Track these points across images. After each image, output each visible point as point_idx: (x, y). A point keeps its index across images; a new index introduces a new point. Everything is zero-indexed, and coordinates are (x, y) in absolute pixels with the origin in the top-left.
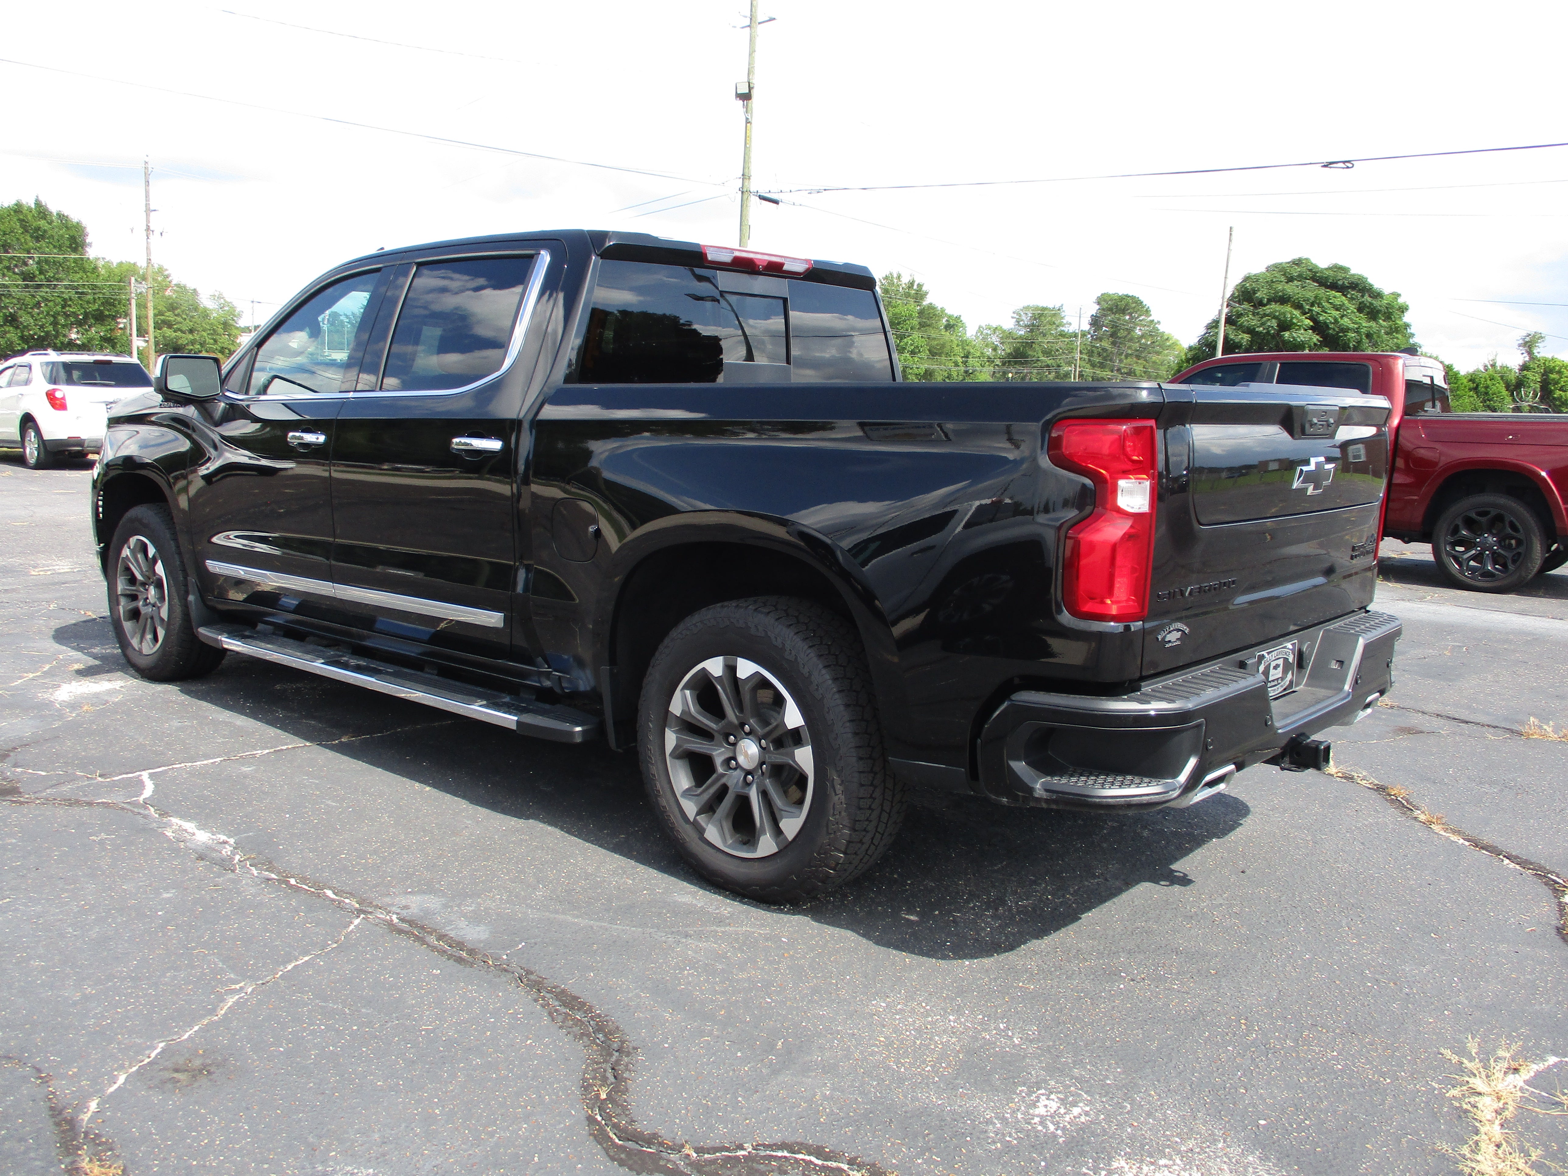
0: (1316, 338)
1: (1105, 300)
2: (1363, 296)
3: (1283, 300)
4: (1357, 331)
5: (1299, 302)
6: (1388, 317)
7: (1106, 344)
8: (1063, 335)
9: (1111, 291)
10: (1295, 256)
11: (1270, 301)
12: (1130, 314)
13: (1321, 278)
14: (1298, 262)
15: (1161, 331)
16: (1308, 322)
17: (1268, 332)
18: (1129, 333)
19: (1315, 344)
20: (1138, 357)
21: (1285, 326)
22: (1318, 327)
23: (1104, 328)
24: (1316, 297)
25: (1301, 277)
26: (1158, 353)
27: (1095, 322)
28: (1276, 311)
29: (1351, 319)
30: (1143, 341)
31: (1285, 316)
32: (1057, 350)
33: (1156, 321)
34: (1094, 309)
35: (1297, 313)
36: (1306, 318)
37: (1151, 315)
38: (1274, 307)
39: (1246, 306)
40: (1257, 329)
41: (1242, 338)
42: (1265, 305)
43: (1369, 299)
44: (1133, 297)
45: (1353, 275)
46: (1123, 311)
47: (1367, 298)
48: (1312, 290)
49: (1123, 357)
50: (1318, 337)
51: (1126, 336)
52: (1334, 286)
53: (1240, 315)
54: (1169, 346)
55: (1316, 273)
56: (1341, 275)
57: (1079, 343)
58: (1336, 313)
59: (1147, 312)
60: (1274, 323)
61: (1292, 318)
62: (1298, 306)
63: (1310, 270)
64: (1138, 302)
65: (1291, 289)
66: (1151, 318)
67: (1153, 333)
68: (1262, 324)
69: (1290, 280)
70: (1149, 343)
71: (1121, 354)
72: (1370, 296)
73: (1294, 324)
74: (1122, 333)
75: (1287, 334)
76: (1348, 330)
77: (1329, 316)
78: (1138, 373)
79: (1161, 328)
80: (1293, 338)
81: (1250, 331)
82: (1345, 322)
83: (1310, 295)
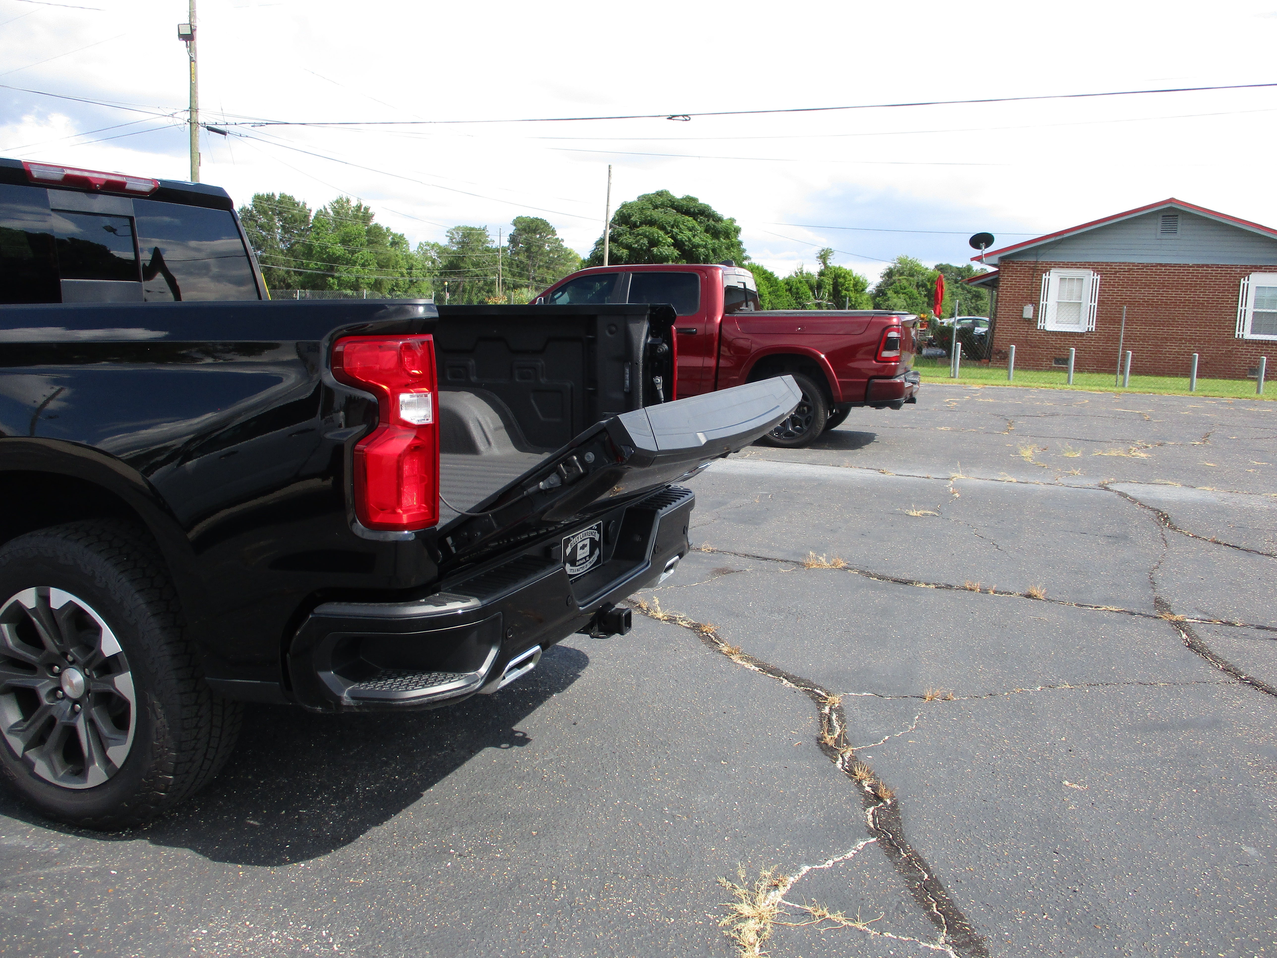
0: (676, 253)
1: (519, 222)
2: (708, 221)
3: (651, 223)
4: (705, 247)
5: (663, 225)
6: (727, 235)
7: (522, 257)
8: (487, 250)
9: (524, 215)
10: (660, 189)
11: (641, 224)
12: (540, 234)
13: (678, 206)
14: (660, 194)
15: (565, 246)
16: (670, 240)
17: (641, 249)
18: (540, 249)
19: (676, 257)
20: (548, 268)
21: (654, 243)
22: (678, 244)
23: (520, 245)
24: (675, 221)
25: (663, 205)
26: (564, 265)
27: (513, 240)
28: (646, 232)
29: (700, 238)
30: (551, 255)
31: (653, 236)
32: (484, 263)
33: (560, 239)
34: (512, 230)
35: (661, 233)
36: (669, 237)
37: (556, 235)
38: (645, 228)
39: (624, 227)
40: (633, 246)
41: (623, 253)
42: (638, 227)
43: (713, 223)
44: (541, 220)
45: (701, 204)
46: (535, 231)
47: (711, 222)
48: (671, 216)
49: (536, 268)
50: (678, 252)
51: (537, 252)
52: (687, 212)
53: (620, 235)
54: (572, 259)
55: (674, 202)
56: (692, 204)
57: (500, 257)
58: (690, 234)
59: (553, 232)
60: (645, 241)
61: (658, 237)
62: (662, 228)
63: (670, 200)
64: (545, 224)
65: (657, 214)
66: (556, 237)
67: (558, 248)
68: (637, 242)
69: (656, 207)
70: (556, 256)
71: (535, 266)
72: (713, 220)
73: (660, 241)
74: (534, 249)
75: (655, 250)
76: (699, 246)
77: (684, 236)
78: (548, 280)
79: (565, 244)
80: (660, 252)
81: (628, 247)
82: (697, 240)
83: (671, 219)
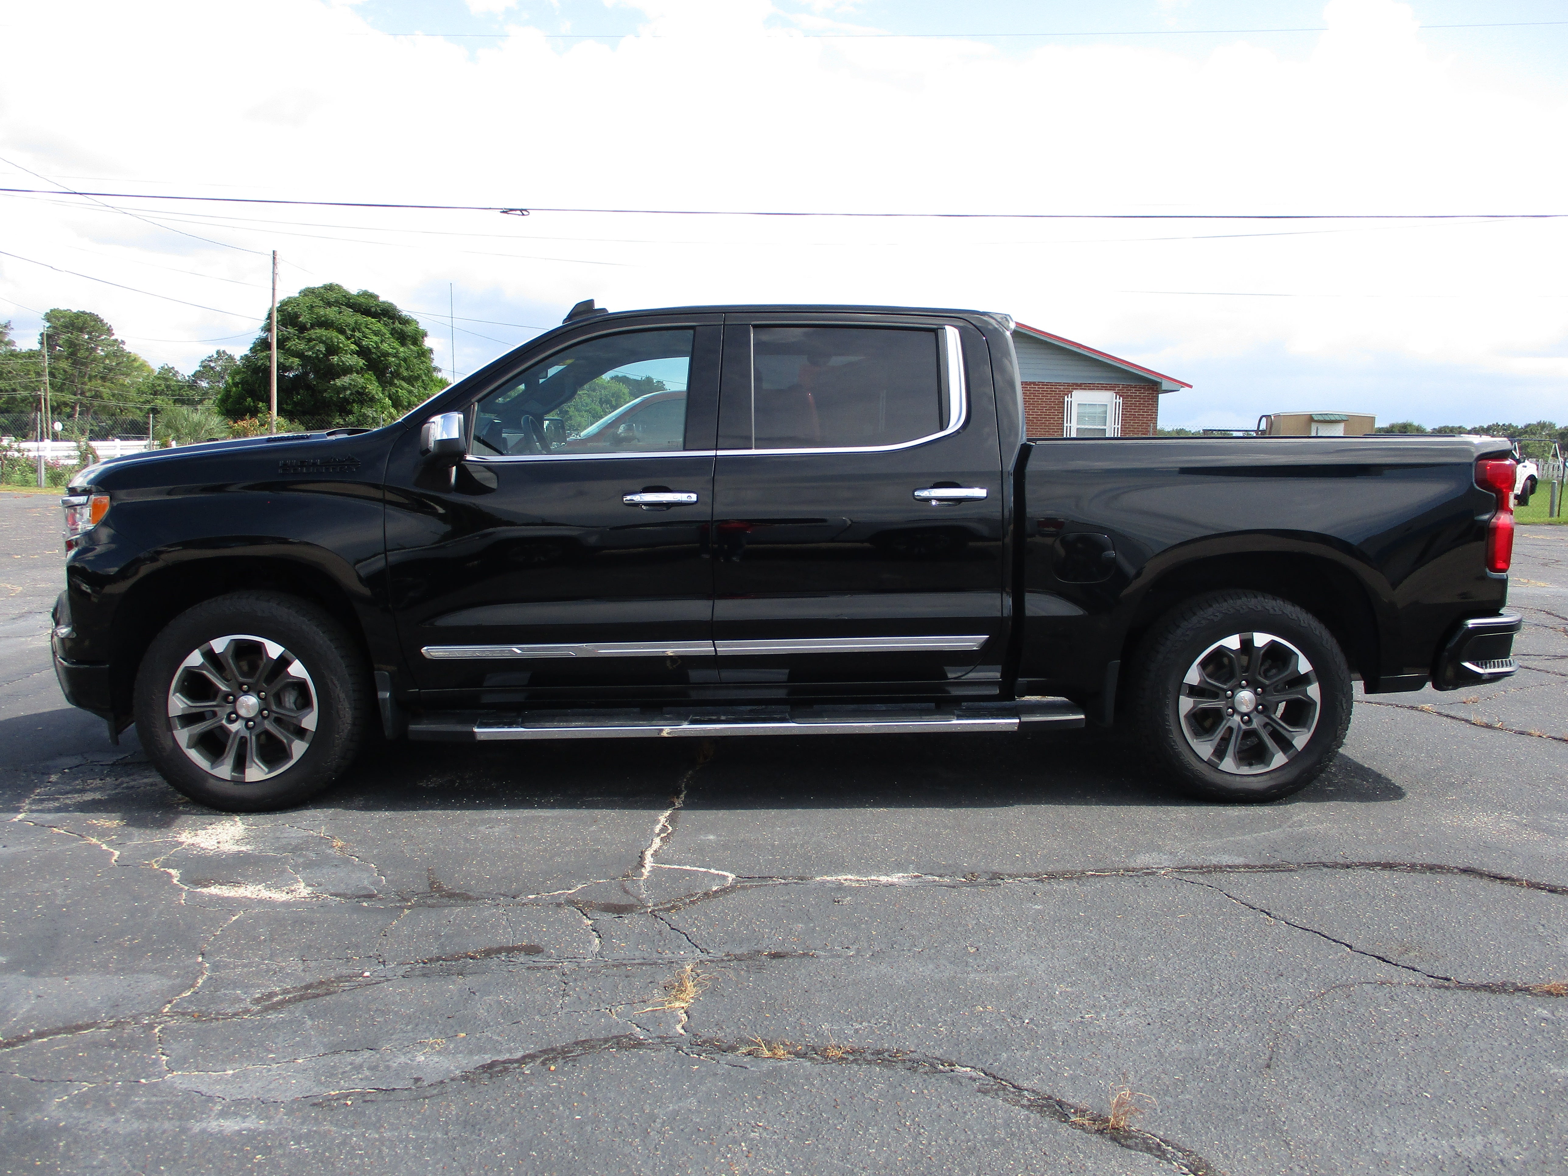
0: (361, 362)
1: (56, 317)
2: (393, 323)
3: (325, 324)
4: (396, 356)
5: (342, 328)
6: (415, 343)
7: (64, 364)
8: (14, 355)
9: (63, 307)
10: (327, 281)
11: (313, 326)
12: (90, 333)
13: (355, 304)
14: (330, 288)
15: (127, 351)
16: (353, 347)
17: (317, 357)
18: (91, 353)
19: (362, 368)
20: (104, 379)
21: (333, 350)
22: (363, 352)
23: (58, 348)
24: (356, 323)
25: (337, 303)
26: (128, 375)
27: (49, 339)
28: (322, 335)
29: (389, 345)
30: (107, 362)
31: (332, 341)
32: (10, 372)
33: (119, 340)
34: (43, 326)
35: (342, 337)
36: (352, 343)
37: (113, 334)
38: (319, 332)
39: (291, 330)
40: (306, 354)
41: (293, 362)
42: (307, 330)
43: (399, 325)
44: (91, 315)
45: (384, 303)
46: (81, 330)
47: (397, 325)
48: (349, 317)
49: (86, 379)
50: (364, 361)
51: (87, 357)
52: (367, 312)
53: (288, 339)
54: (138, 367)
55: (349, 299)
56: (372, 303)
57: (46, 365)
58: (375, 338)
59: (109, 331)
60: (322, 348)
61: (338, 343)
62: (342, 331)
63: (345, 296)
64: (95, 319)
65: (331, 313)
66: (113, 338)
67: (118, 354)
68: (310, 349)
69: (329, 304)
70: (114, 364)
71: (84, 376)
72: (400, 324)
73: (340, 348)
74: (82, 354)
75: (335, 359)
76: (386, 354)
77: (371, 341)
78: (105, 396)
79: (127, 348)
80: (342, 362)
81: (300, 355)
82: (385, 347)
83: (351, 321)
